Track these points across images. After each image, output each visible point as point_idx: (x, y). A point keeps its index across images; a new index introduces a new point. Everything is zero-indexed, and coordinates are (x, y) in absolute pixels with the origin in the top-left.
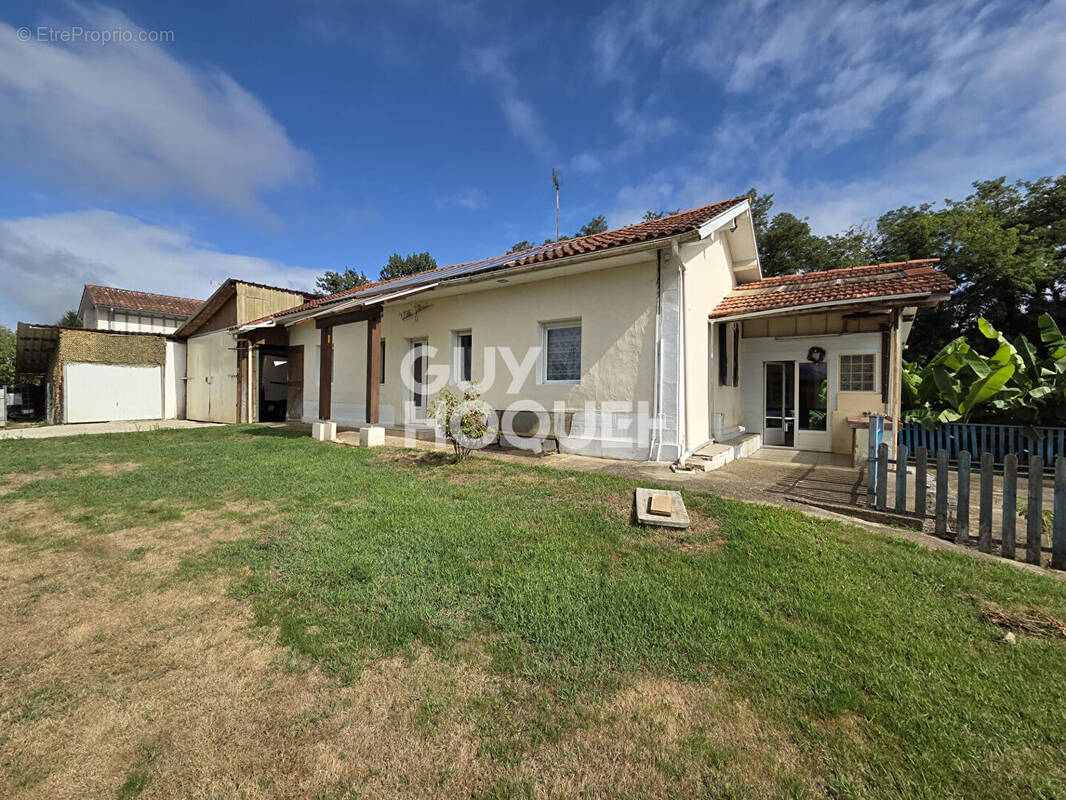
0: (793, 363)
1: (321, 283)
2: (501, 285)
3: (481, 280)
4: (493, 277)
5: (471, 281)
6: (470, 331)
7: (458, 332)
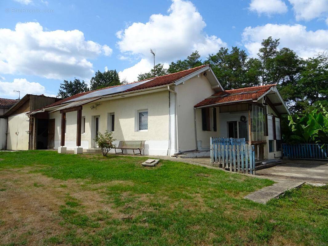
0: (236, 121)
1: (62, 86)
2: (122, 97)
3: (116, 96)
4: (119, 95)
5: (113, 97)
6: (114, 113)
7: (111, 113)
